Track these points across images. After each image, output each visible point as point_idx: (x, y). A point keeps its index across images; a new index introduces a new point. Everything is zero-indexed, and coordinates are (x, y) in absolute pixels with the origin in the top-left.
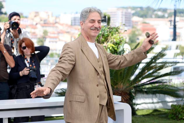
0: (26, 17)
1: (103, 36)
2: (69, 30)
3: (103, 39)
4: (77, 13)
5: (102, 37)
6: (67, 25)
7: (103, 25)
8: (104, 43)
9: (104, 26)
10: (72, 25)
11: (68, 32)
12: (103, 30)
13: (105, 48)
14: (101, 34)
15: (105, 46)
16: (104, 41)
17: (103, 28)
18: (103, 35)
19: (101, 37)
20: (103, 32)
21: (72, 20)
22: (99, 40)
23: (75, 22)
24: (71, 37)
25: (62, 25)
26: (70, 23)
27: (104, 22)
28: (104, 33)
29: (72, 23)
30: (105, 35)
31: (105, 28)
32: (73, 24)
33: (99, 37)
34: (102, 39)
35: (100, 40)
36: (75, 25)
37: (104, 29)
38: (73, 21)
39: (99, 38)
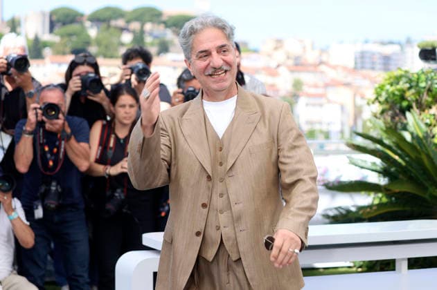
0: (255, 51)
1: (430, 93)
2: (349, 79)
3: (430, 99)
4: (366, 42)
5: (428, 94)
6: (345, 68)
7: (430, 68)
8: (430, 108)
9: (430, 70)
10: (355, 68)
11: (347, 85)
12: (430, 78)
13: (434, 118)
14: (424, 88)
15: (434, 115)
16: (432, 103)
17: (429, 75)
18: (429, 90)
19: (425, 94)
20: (429, 83)
21: (356, 58)
22: (419, 101)
23: (363, 63)
24: (355, 95)
25: (334, 67)
26: (351, 65)
27: (432, 62)
28: (432, 84)
29: (356, 63)
30: (434, 89)
31: (433, 74)
32: (359, 65)
33: (421, 95)
34: (427, 98)
35: (423, 101)
36: (363, 68)
37: (432, 78)
38: (359, 61)
39: (419, 96)
